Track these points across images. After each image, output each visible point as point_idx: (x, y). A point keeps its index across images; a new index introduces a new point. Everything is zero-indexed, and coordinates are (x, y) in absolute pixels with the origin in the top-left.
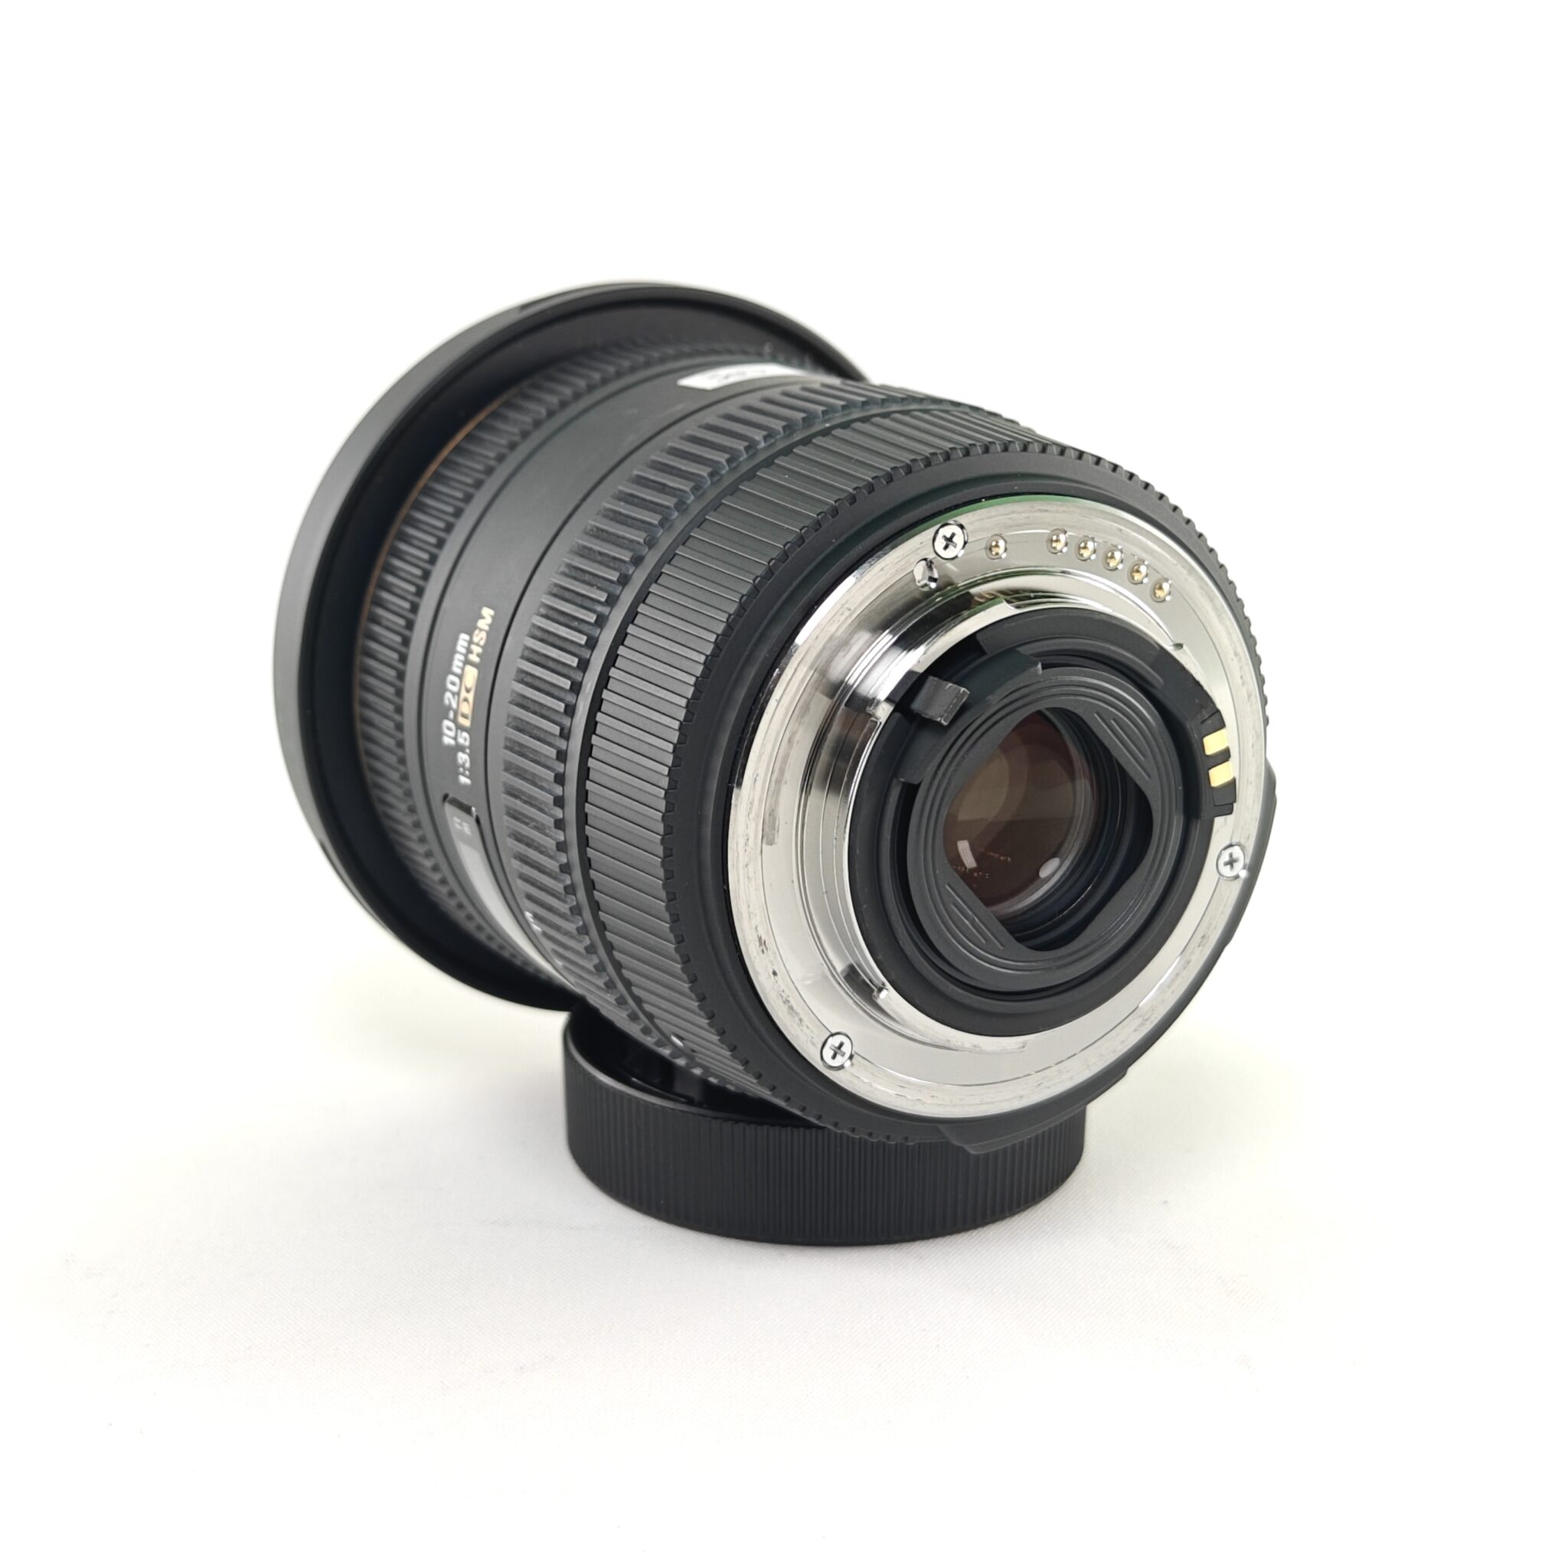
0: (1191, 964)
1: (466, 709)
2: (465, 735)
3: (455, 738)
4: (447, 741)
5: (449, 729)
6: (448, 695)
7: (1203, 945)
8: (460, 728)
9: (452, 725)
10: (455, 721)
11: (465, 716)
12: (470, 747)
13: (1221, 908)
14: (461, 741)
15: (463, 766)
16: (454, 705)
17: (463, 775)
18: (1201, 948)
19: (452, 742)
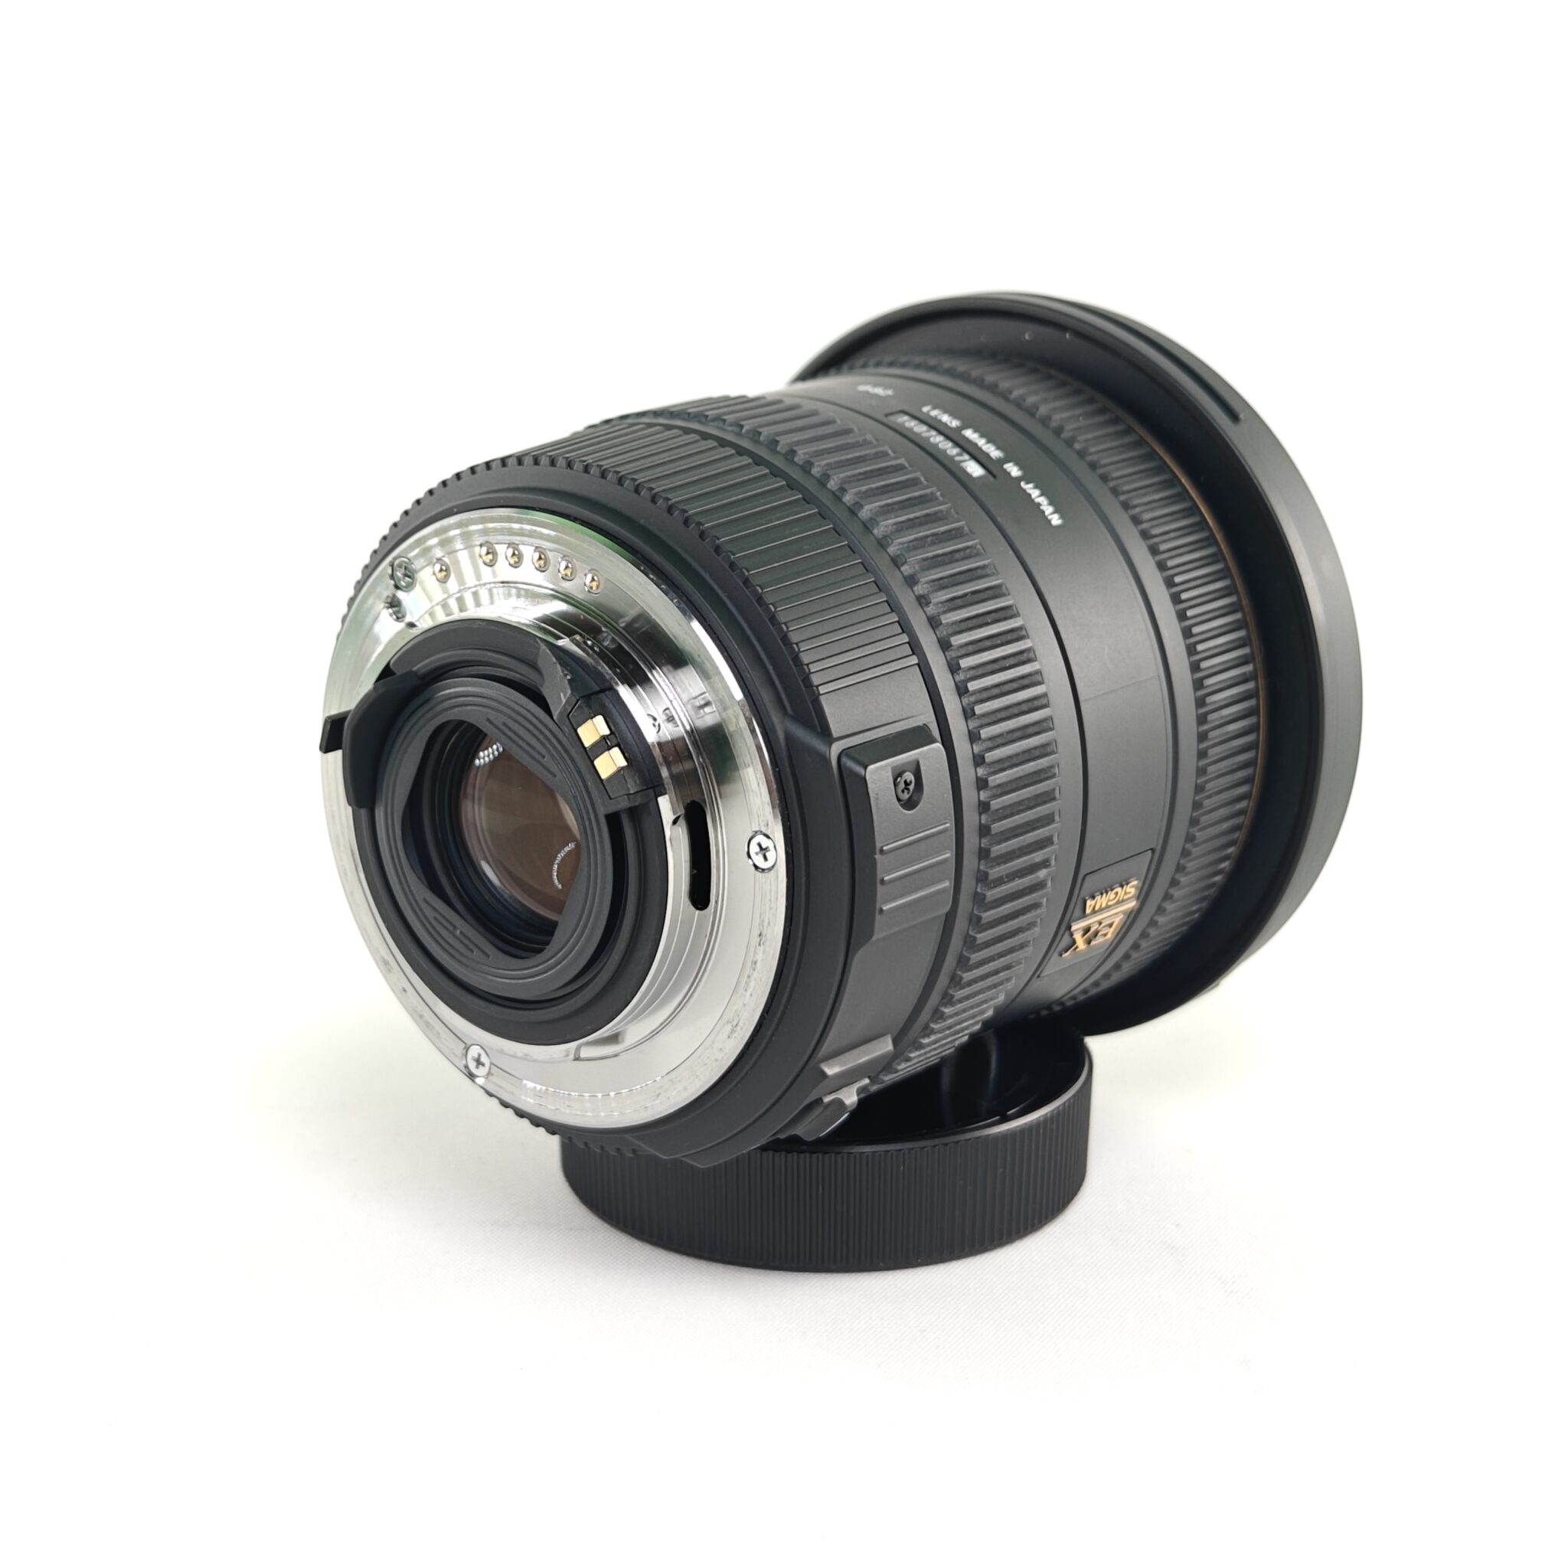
0: (758, 965)
7: (763, 944)
13: (768, 905)
18: (762, 947)
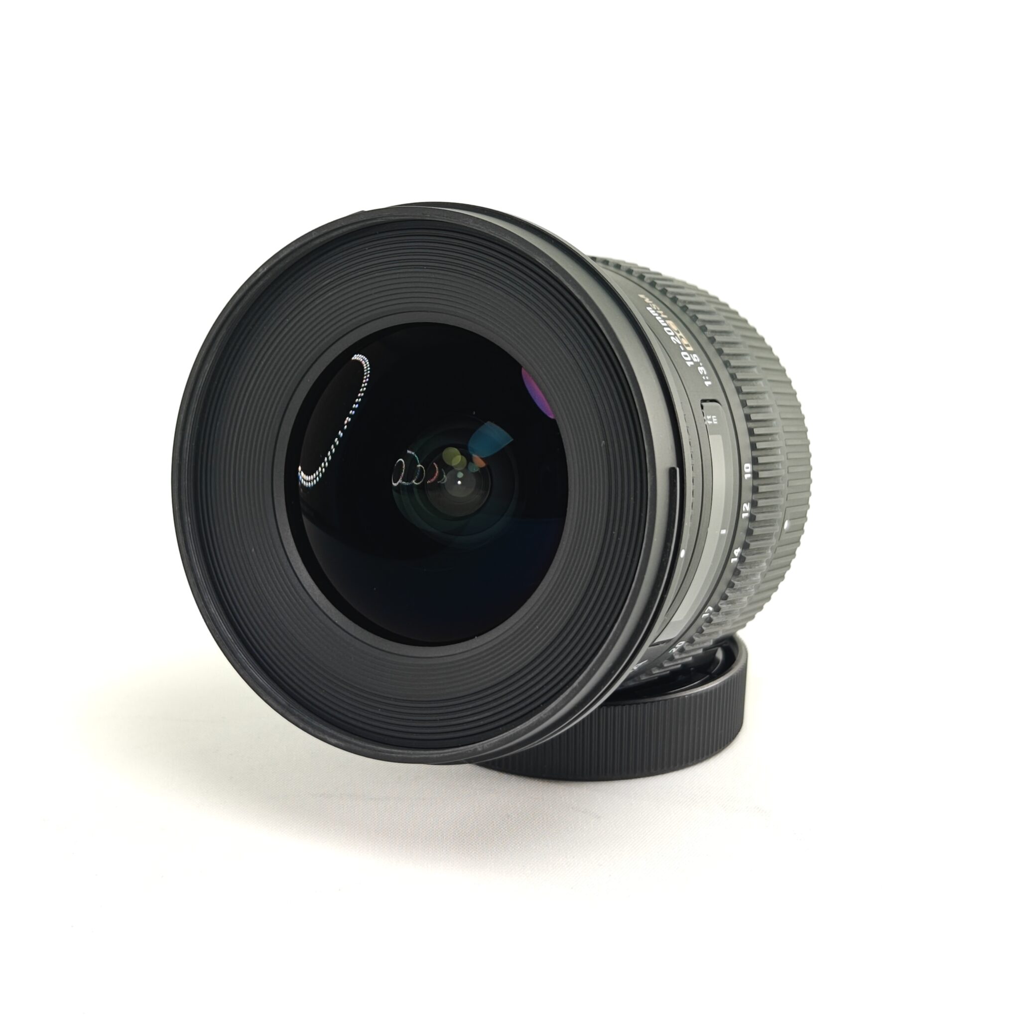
1: (685, 342)
2: (695, 355)
3: (692, 360)
4: (689, 364)
5: (686, 356)
6: (672, 338)
8: (690, 353)
9: (686, 353)
10: (685, 350)
11: (688, 346)
12: (701, 361)
14: (695, 360)
15: (704, 375)
16: (680, 343)
17: (706, 380)
19: (692, 363)
